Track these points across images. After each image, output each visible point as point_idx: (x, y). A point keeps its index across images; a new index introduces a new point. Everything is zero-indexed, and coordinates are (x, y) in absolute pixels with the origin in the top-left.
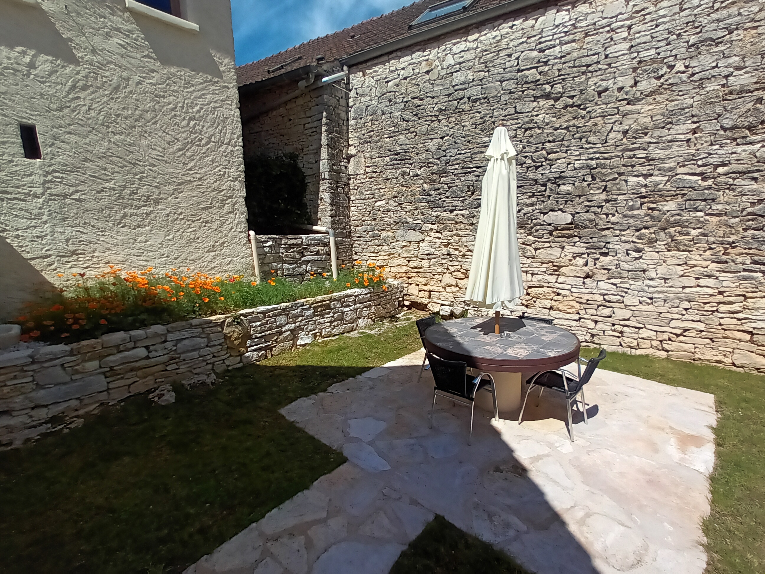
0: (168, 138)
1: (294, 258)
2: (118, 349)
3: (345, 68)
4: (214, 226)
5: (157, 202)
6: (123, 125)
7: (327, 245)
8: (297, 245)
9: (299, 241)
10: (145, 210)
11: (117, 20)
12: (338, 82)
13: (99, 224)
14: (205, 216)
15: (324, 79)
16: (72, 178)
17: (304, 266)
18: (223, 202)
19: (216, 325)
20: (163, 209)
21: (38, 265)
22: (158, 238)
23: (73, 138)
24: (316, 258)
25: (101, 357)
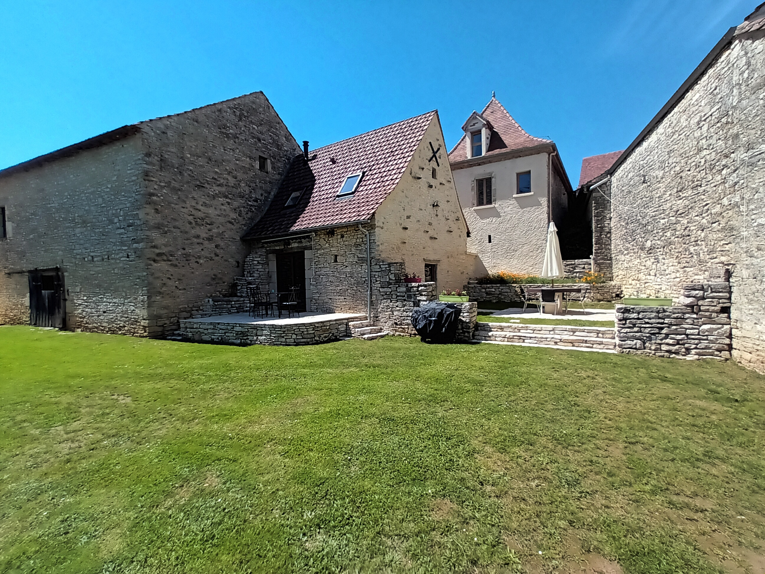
0: (521, 231)
1: (569, 270)
2: (489, 288)
3: (609, 176)
4: (534, 257)
5: (516, 251)
6: (510, 229)
7: (590, 264)
8: (572, 264)
9: (573, 263)
10: (513, 253)
11: (511, 202)
12: (605, 183)
13: (501, 258)
14: (531, 254)
15: (591, 188)
16: (496, 247)
17: (575, 274)
18: (538, 249)
19: (513, 287)
20: (518, 253)
21: (488, 269)
22: (516, 262)
23: (498, 236)
24: (582, 270)
25: (485, 289)
